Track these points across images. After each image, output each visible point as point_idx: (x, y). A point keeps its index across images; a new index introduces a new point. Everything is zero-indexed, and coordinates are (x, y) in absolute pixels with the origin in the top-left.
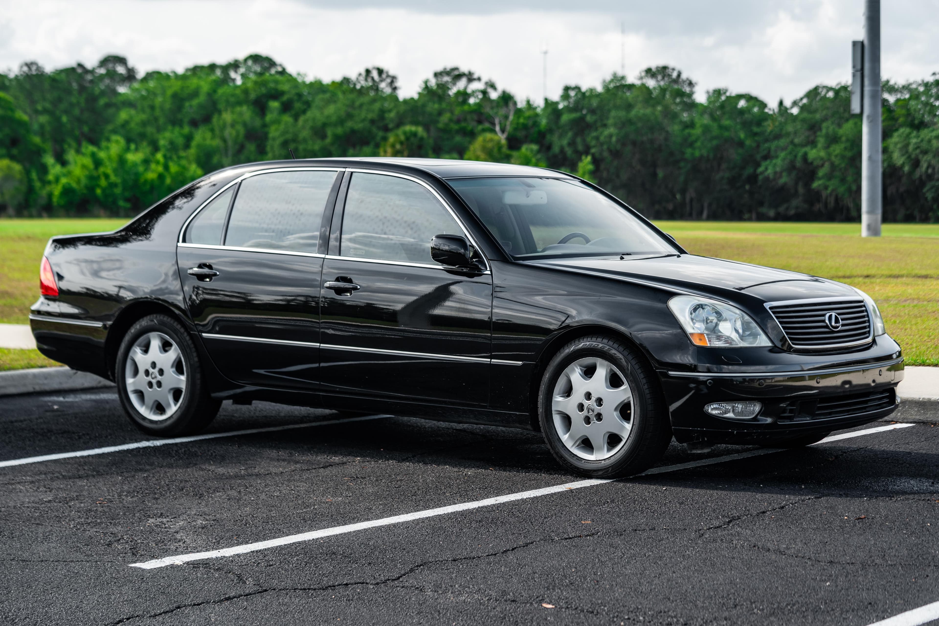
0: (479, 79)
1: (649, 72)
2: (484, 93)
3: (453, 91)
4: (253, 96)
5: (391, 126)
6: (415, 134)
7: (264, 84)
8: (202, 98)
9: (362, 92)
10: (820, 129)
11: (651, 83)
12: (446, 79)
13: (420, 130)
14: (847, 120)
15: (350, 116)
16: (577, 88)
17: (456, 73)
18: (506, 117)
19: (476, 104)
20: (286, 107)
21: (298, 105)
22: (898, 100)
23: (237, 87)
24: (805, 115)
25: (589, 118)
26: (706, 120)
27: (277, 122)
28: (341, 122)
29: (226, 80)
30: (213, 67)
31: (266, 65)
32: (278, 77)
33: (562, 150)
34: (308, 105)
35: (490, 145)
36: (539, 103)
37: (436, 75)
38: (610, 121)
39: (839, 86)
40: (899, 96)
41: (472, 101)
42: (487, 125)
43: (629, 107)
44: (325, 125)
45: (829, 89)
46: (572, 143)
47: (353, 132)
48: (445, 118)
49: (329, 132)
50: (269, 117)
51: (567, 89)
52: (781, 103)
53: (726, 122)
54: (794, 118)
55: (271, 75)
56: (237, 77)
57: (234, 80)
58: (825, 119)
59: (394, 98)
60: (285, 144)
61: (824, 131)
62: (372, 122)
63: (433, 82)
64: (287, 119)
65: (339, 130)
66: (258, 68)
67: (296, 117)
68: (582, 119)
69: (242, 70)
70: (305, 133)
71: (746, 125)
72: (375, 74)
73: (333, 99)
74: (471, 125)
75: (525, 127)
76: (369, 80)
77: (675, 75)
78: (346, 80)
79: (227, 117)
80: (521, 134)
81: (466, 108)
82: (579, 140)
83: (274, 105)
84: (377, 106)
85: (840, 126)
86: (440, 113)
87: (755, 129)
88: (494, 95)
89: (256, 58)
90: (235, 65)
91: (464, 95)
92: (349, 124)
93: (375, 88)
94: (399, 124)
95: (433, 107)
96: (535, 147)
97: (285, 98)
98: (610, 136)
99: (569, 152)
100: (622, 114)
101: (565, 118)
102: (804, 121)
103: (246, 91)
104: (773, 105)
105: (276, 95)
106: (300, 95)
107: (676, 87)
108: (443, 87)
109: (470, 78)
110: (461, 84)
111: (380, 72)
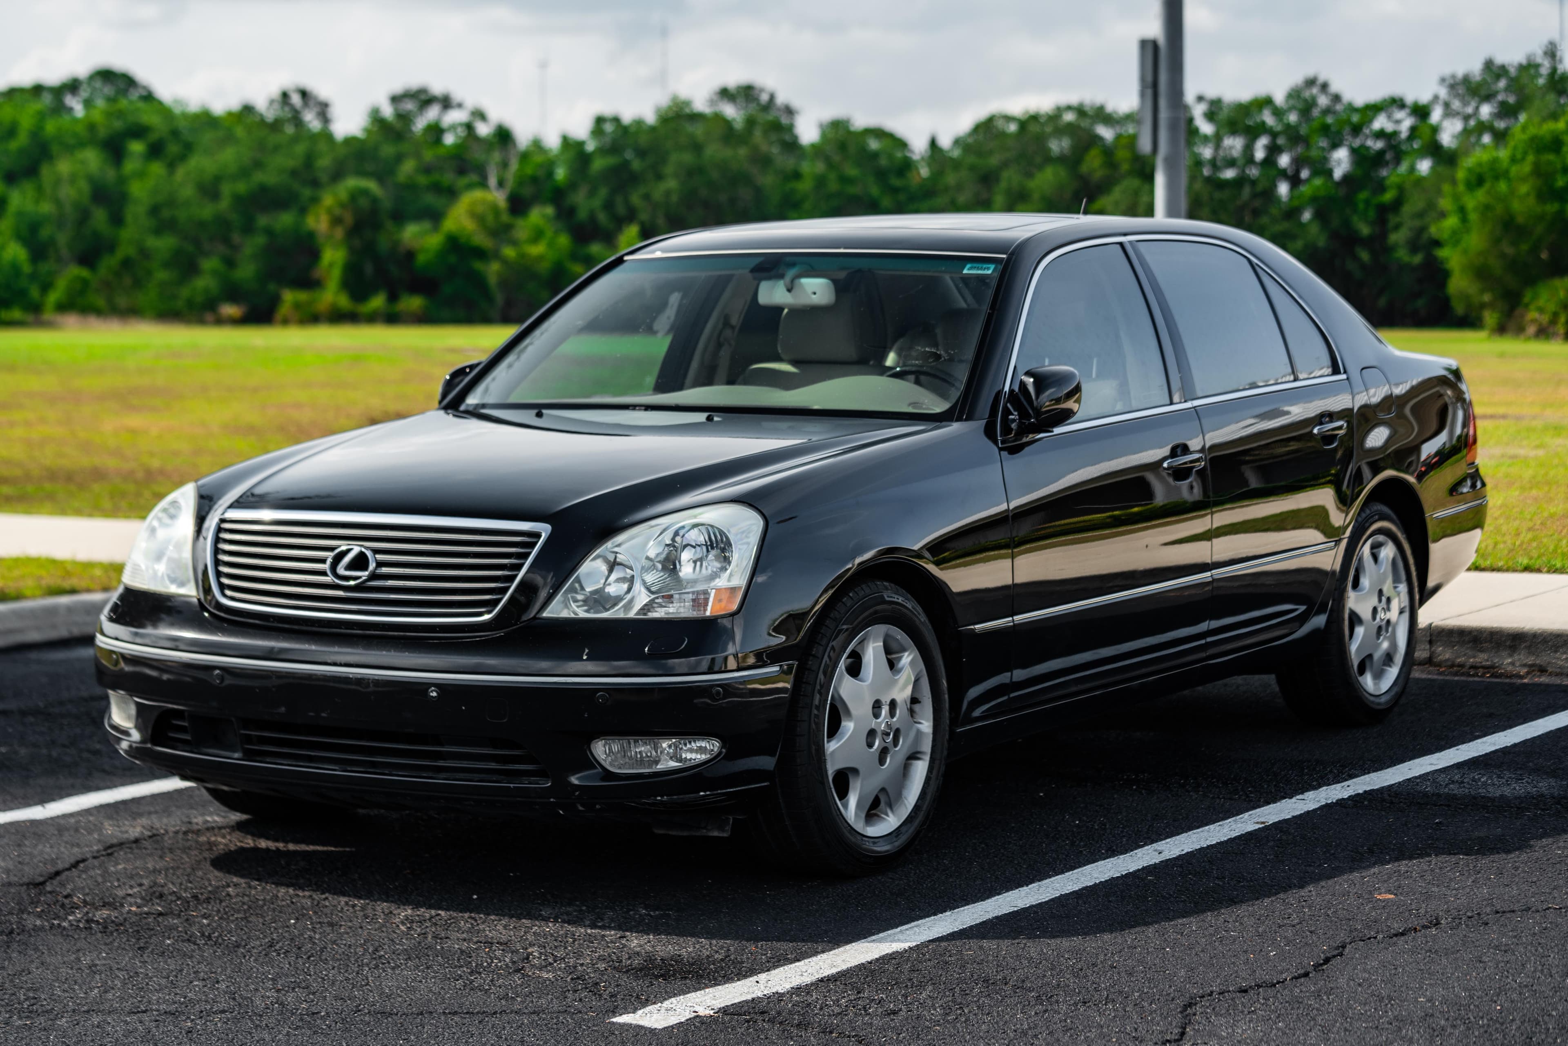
0: (460, 106)
1: (725, 94)
2: (469, 127)
3: (420, 124)
4: (102, 133)
5: (324, 178)
6: (365, 192)
7: (120, 114)
8: (22, 140)
9: (276, 126)
10: (997, 180)
11: (730, 111)
12: (409, 106)
13: (371, 185)
14: (1040, 167)
15: (258, 165)
16: (616, 120)
17: (423, 97)
18: (505, 165)
19: (456, 146)
20: (155, 151)
21: (173, 149)
22: (1118, 137)
23: (76, 121)
24: (972, 159)
25: (636, 165)
26: (820, 167)
27: (141, 175)
28: (244, 173)
29: (60, 109)
30: (38, 90)
31: (122, 85)
32: (141, 105)
33: (592, 218)
34: (188, 148)
35: (480, 209)
36: (552, 142)
37: (395, 99)
38: (669, 169)
39: (1027, 116)
40: (1118, 129)
41: (449, 139)
42: (474, 177)
43: (697, 147)
44: (218, 179)
45: (1009, 119)
46: (609, 206)
47: (263, 189)
48: (408, 167)
49: (227, 190)
50: (130, 166)
51: (600, 121)
52: (933, 143)
53: (852, 171)
54: (956, 164)
55: (131, 102)
56: (76, 105)
57: (70, 110)
58: (1005, 164)
59: (327, 136)
60: (154, 210)
61: (1003, 185)
62: (294, 173)
63: (388, 111)
64: (157, 168)
65: (241, 187)
66: (108, 90)
67: (171, 166)
68: (625, 164)
69: (84, 93)
70: (188, 192)
71: (881, 175)
72: (296, 99)
73: (229, 138)
74: (448, 178)
75: (534, 180)
76: (287, 109)
77: (764, 98)
78: (248, 109)
79: (64, 166)
80: (527, 192)
81: (441, 151)
82: (619, 201)
83: (137, 147)
84: (300, 149)
85: (1029, 175)
86: (399, 158)
87: (895, 182)
88: (483, 130)
89: (106, 75)
90: (73, 86)
91: (436, 131)
92: (260, 177)
93: (297, 119)
94: (337, 175)
95: (388, 150)
96: (549, 210)
97: (153, 137)
98: (668, 193)
99: (602, 218)
100: (687, 158)
101: (598, 164)
102: (972, 168)
103: (92, 127)
104: (919, 145)
105: (138, 132)
106: (175, 133)
107: (770, 117)
108: (404, 118)
109: (446, 103)
110: (432, 113)
111: (304, 94)
